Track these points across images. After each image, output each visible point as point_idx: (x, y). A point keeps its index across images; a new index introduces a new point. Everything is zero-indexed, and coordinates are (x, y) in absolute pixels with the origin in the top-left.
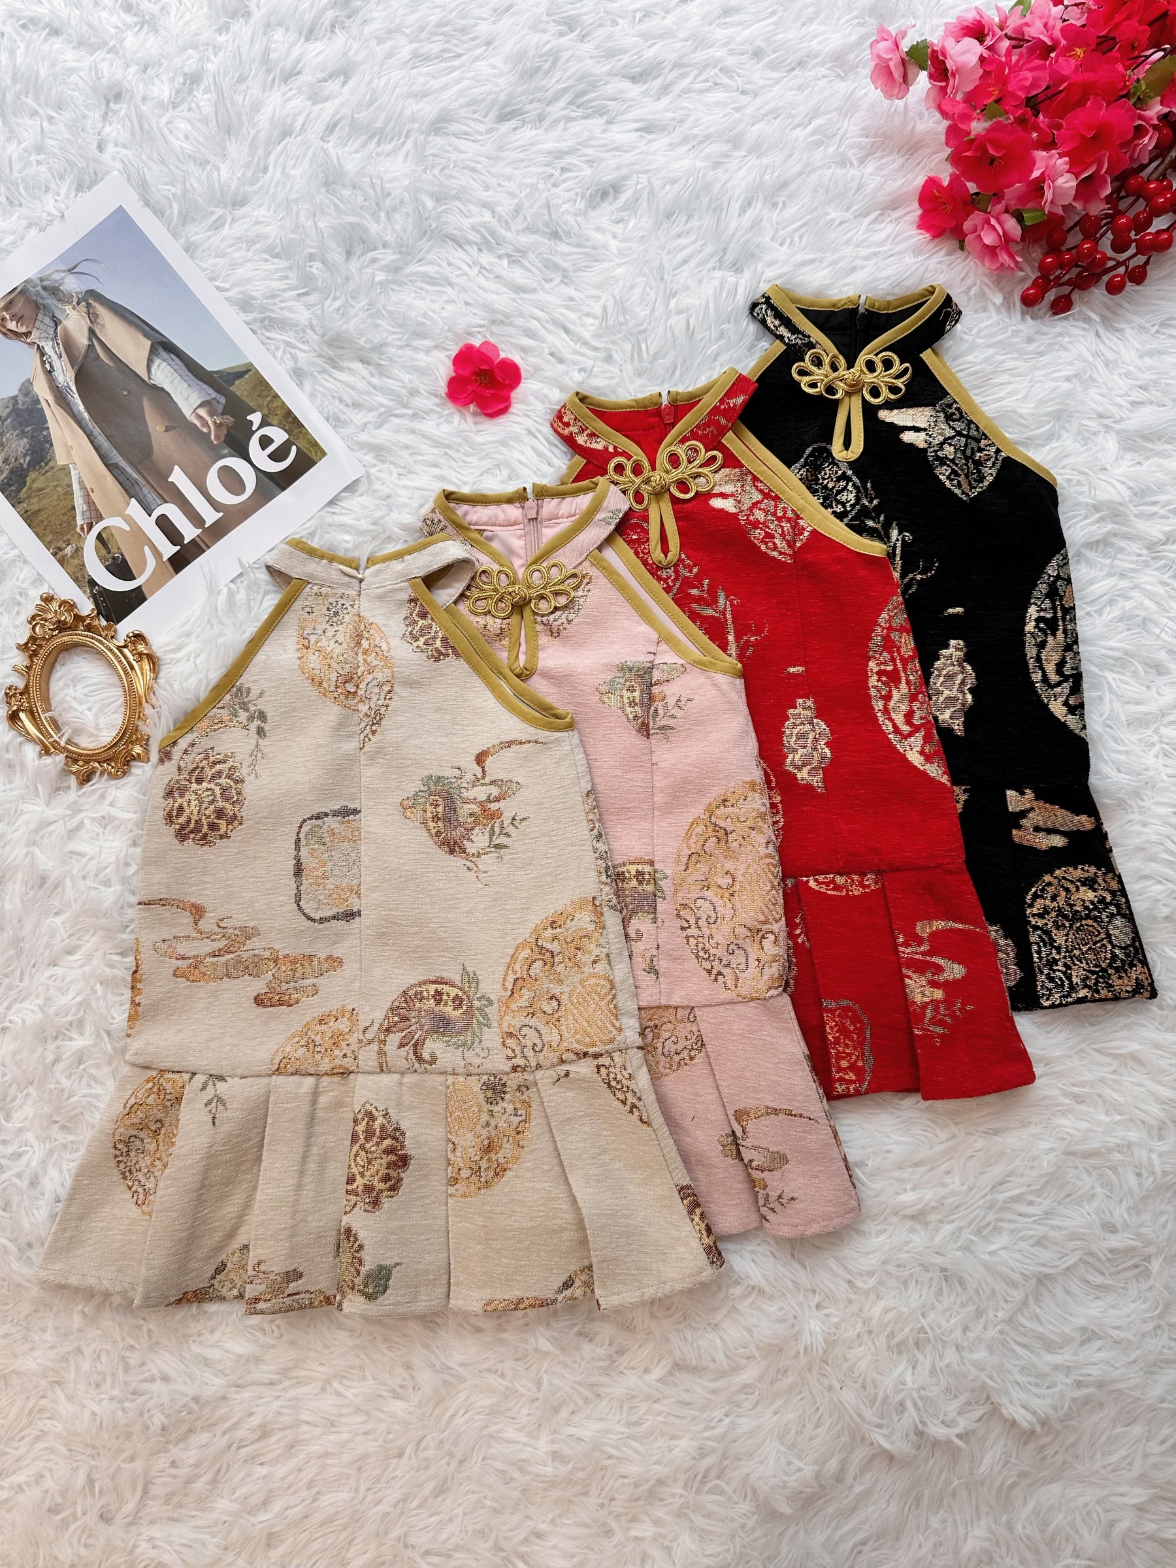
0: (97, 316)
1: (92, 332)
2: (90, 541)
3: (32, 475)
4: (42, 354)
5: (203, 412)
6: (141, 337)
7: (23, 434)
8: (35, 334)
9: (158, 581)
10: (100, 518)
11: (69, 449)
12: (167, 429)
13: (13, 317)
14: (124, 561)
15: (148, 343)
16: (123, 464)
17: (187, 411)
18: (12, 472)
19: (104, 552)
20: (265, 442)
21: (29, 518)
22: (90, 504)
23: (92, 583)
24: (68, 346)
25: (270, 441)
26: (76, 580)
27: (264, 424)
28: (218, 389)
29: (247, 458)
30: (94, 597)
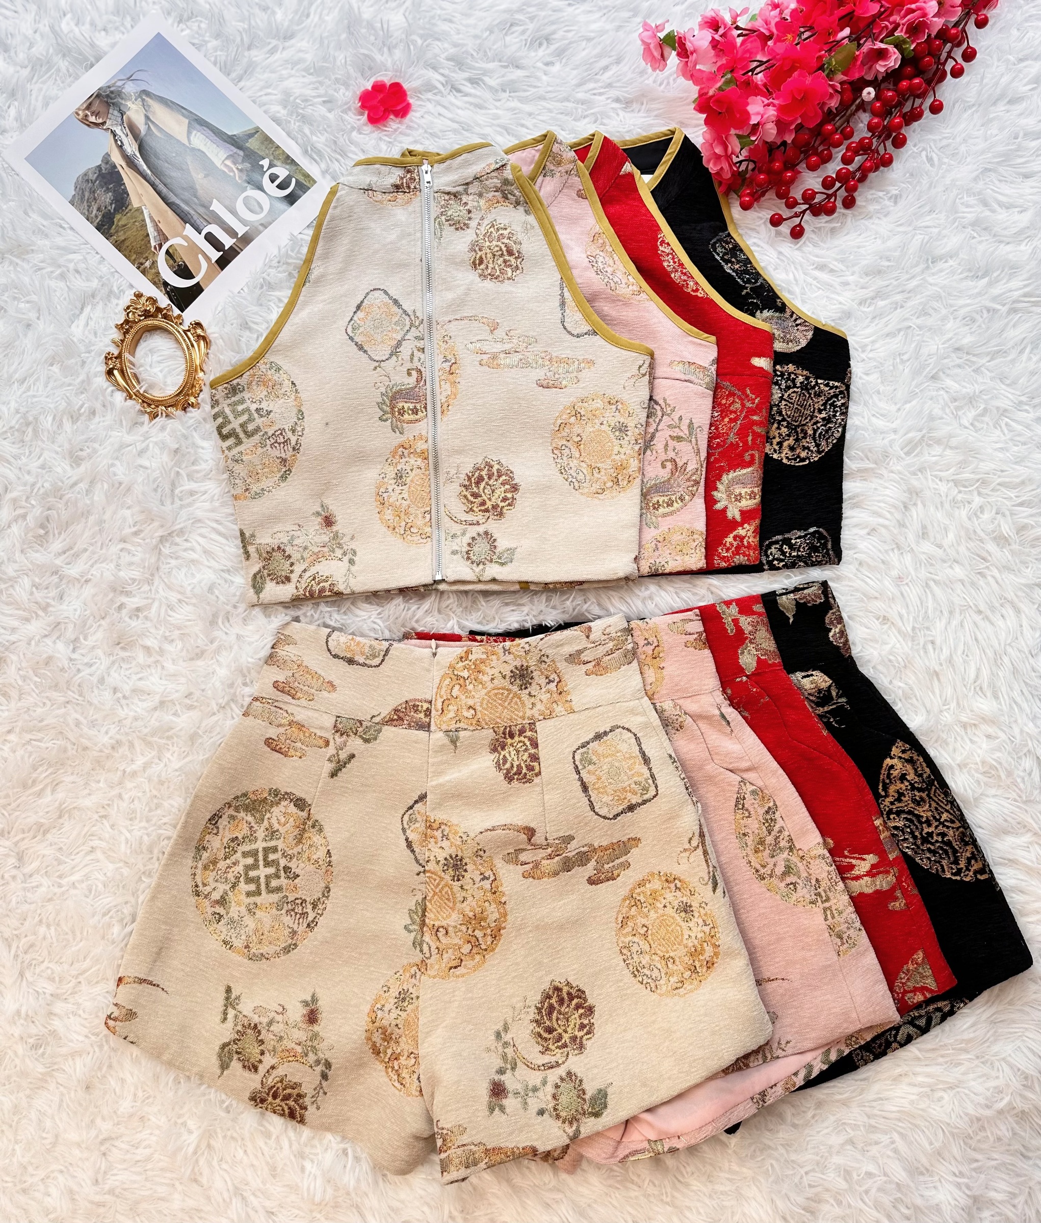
0: (149, 106)
1: (147, 118)
2: (161, 257)
3: (118, 217)
4: (115, 135)
5: (228, 162)
6: (181, 117)
7: (108, 190)
8: (108, 123)
9: (210, 277)
10: (166, 239)
11: (140, 196)
12: (206, 176)
13: (92, 114)
14: (186, 266)
15: (187, 121)
16: (178, 201)
17: (218, 163)
18: (103, 216)
19: (171, 262)
20: (273, 178)
21: (119, 246)
22: (159, 231)
23: (166, 284)
24: (133, 130)
25: (278, 177)
26: (154, 283)
27: (271, 166)
28: (239, 147)
29: (260, 188)
30: (167, 293)
